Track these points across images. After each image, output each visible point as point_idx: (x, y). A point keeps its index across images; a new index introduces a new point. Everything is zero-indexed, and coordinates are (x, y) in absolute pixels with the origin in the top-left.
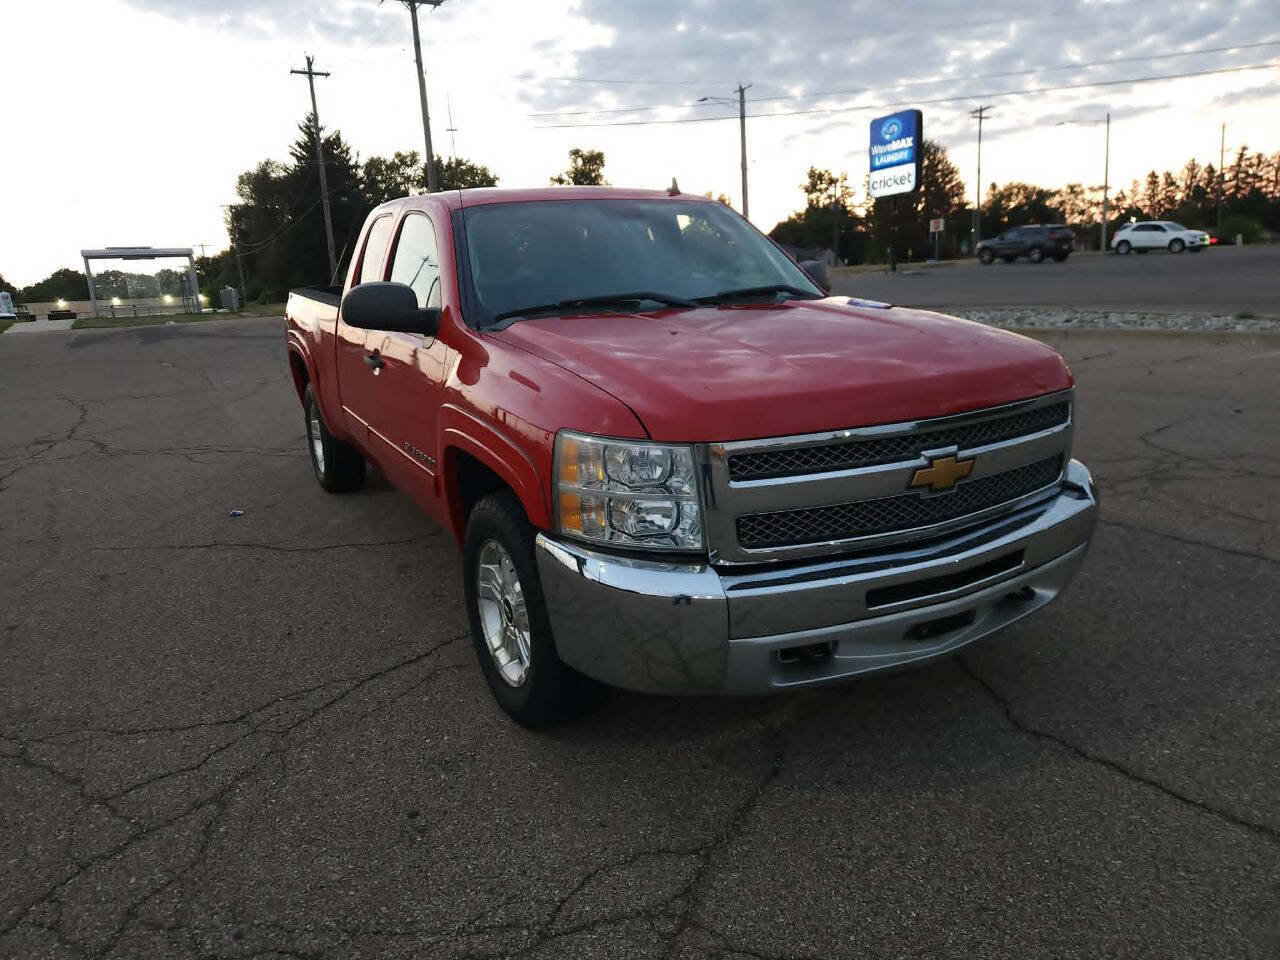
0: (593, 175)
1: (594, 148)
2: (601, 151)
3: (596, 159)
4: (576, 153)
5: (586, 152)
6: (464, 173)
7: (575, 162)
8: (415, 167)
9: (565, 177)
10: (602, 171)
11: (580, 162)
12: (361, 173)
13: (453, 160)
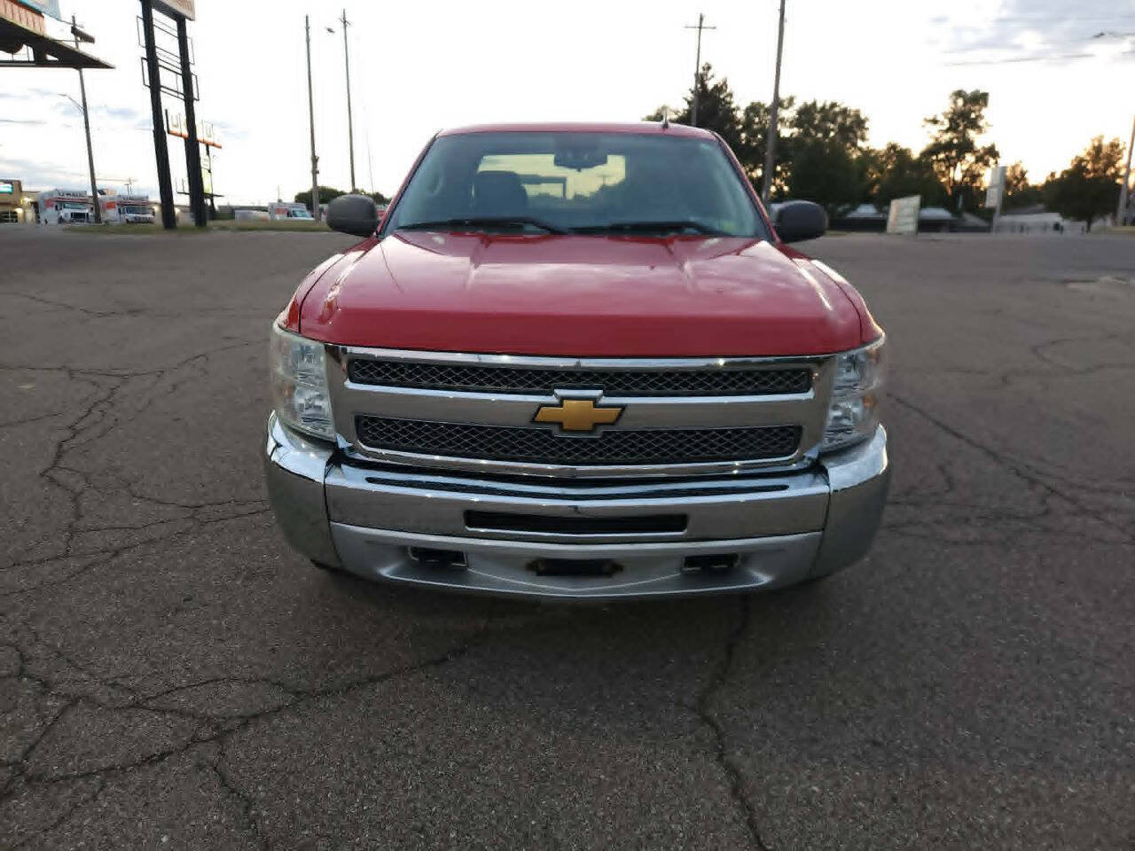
0: (973, 116)
1: (979, 88)
2: (986, 91)
3: (980, 99)
4: (959, 94)
5: (969, 91)
6: (836, 114)
7: (955, 103)
8: (791, 109)
9: (940, 118)
10: (984, 112)
11: (960, 102)
12: (740, 115)
13: (828, 104)
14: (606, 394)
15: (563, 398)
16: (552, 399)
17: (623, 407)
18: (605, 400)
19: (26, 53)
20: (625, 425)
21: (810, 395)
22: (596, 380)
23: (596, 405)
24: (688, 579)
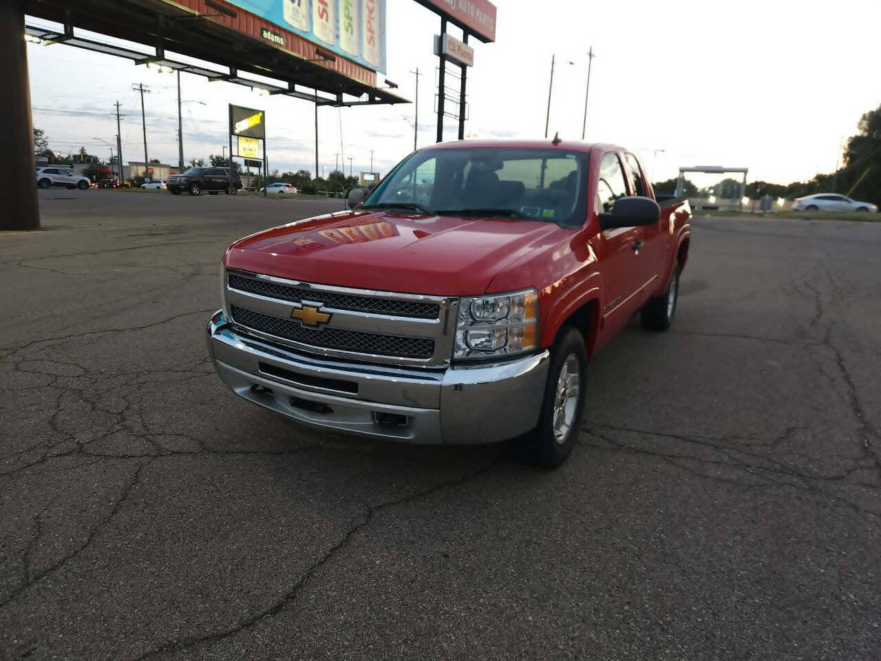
14: (326, 305)
15: (304, 305)
16: (299, 305)
17: (331, 314)
18: (323, 309)
19: (365, 97)
20: (332, 325)
21: (438, 320)
22: (321, 297)
23: (318, 311)
24: (375, 427)
